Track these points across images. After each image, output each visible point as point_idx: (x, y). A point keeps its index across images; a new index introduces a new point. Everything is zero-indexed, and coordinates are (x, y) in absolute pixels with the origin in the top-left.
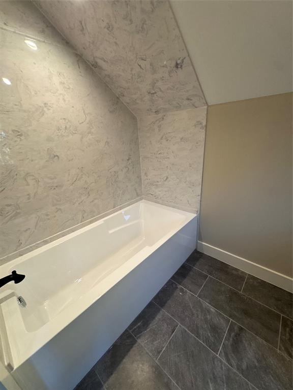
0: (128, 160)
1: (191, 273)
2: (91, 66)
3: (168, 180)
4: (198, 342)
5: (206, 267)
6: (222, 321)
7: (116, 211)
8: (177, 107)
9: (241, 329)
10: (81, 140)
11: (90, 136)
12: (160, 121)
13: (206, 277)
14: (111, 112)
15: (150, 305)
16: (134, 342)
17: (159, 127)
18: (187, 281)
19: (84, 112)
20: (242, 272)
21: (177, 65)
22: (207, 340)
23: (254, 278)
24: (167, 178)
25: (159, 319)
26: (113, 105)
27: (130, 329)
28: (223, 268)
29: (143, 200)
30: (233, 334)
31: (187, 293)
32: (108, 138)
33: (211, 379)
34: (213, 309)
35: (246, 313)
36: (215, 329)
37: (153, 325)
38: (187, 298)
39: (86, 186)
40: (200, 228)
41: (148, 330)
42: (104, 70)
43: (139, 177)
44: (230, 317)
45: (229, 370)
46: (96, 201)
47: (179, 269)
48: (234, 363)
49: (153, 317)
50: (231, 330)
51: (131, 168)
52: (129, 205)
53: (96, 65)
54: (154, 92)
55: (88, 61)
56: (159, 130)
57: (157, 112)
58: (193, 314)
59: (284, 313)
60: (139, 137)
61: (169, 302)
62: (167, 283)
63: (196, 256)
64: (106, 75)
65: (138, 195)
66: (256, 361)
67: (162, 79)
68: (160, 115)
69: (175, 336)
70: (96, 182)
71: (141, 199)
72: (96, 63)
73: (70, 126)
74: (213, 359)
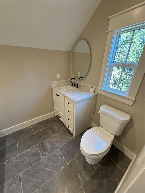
1: (7, 150)
4: (33, 166)
5: (13, 139)
9: (42, 143)
13: (16, 143)
18: (7, 155)
30: (41, 148)
31: (13, 159)
36: (35, 154)
45: (47, 157)
59: (47, 127)
61: (6, 175)
66: (50, 145)
69: (23, 179)
74: (42, 162)
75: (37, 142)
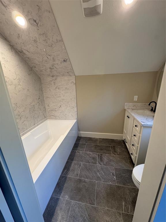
0: (39, 99)
1: (79, 145)
2: (18, 52)
3: (61, 107)
4: (90, 165)
5: (84, 141)
6: (95, 155)
7: (36, 127)
8: (62, 75)
9: (101, 154)
10: (15, 89)
11: (19, 87)
12: (54, 81)
13: (85, 144)
14: (29, 74)
15: (67, 162)
16: (66, 178)
17: (54, 83)
18: (79, 148)
19: (16, 73)
20: (97, 138)
21: (64, 61)
22: (92, 163)
23: (101, 139)
24: (61, 106)
25: (73, 165)
26: (30, 71)
27: (63, 174)
28: (90, 139)
29: (48, 120)
30: (99, 157)
31: (80, 152)
32: (28, 88)
33: (97, 172)
34: (91, 153)
35: (101, 149)
36: (94, 158)
37: (71, 168)
38: (81, 154)
39: (19, 114)
40: (79, 126)
41: (70, 171)
42: (26, 55)
43: (45, 107)
44: (97, 152)
45: (101, 166)
46: (25, 122)
47: (74, 145)
48: (102, 164)
49: (70, 166)
50: (98, 156)
51: (40, 103)
52: (41, 123)
53: (21, 52)
54: (52, 68)
55: (17, 49)
56: (55, 84)
57: (53, 76)
58: (85, 158)
59: (111, 145)
60: (43, 87)
61: (75, 158)
62: (71, 151)
63: (79, 139)
64: (27, 57)
65: (45, 117)
66: (107, 160)
67: (57, 64)
68: (54, 78)
69: (82, 167)
70: (24, 111)
71: (47, 119)
72: (22, 51)
73: (9, 81)
74: (96, 166)
75: (99, 152)
